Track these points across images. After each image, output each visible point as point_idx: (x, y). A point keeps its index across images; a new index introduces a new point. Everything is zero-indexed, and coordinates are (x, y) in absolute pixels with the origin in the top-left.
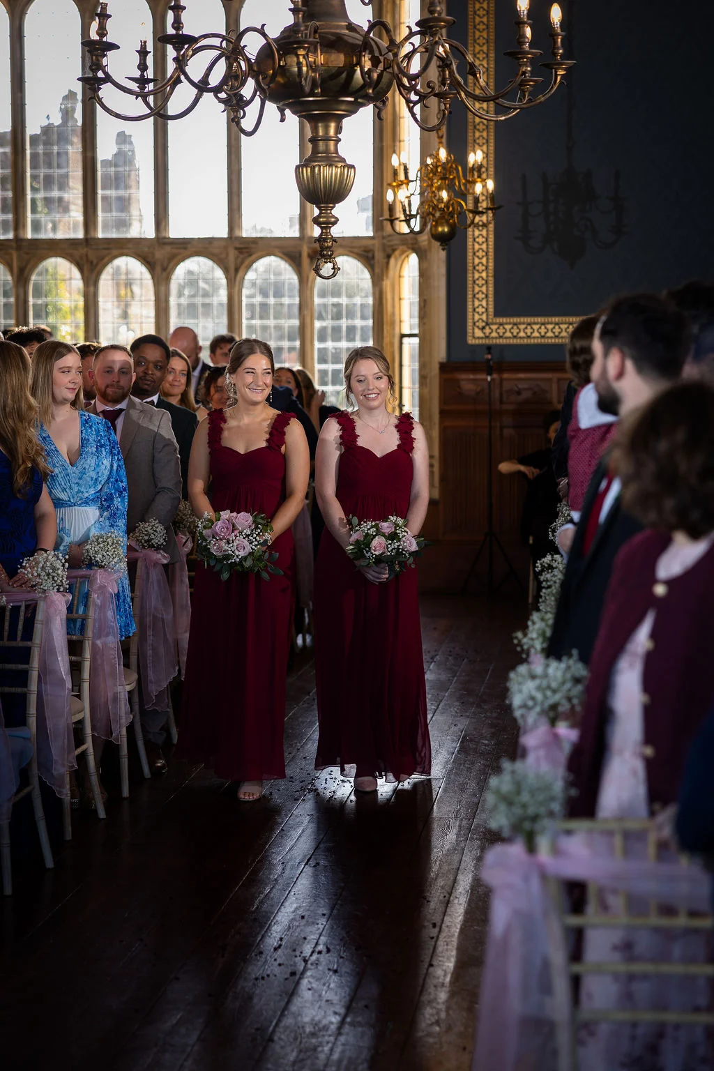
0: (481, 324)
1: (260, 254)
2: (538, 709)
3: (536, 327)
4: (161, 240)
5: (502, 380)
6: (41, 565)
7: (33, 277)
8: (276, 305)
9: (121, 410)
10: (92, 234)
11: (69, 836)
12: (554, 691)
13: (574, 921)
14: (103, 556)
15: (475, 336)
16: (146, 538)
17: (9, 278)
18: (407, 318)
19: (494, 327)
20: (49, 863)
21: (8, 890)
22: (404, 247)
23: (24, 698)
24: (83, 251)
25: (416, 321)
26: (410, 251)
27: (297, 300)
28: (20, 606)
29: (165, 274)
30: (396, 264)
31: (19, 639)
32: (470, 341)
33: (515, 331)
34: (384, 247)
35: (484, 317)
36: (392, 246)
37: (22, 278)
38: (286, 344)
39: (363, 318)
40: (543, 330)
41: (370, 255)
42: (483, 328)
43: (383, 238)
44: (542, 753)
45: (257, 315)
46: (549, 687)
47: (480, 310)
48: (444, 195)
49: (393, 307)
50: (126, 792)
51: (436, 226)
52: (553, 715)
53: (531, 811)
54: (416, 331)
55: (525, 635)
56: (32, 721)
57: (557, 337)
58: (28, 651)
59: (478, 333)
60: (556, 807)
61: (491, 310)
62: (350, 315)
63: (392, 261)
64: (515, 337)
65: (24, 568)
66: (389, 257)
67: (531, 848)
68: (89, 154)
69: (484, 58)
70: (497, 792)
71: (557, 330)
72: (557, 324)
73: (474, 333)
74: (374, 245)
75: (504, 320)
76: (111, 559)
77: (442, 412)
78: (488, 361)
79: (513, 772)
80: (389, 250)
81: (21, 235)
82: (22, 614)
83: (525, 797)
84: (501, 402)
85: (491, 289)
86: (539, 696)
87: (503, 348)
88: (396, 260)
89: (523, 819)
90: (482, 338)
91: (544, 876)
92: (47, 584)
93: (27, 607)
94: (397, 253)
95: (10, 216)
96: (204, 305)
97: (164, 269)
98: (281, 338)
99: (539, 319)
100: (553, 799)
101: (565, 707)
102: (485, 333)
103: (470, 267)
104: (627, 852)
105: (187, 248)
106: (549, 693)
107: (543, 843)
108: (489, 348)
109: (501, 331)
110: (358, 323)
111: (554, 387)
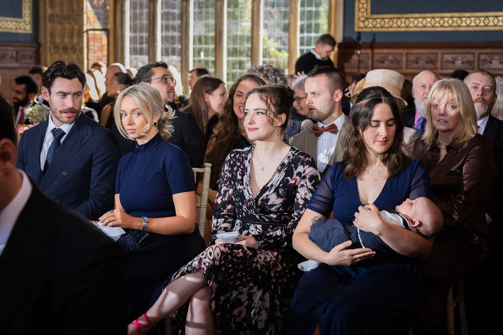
0: (362, 19)
3: (395, 21)
5: (373, 54)
19: (371, 21)
32: (357, 29)
33: (382, 23)
35: (365, 14)
40: (399, 23)
47: (363, 10)
59: (362, 25)
61: (369, 10)
64: (383, 27)
71: (407, 22)
73: (358, 24)
75: (376, 16)
84: (372, 67)
87: (374, 34)
90: (364, 28)
99: (398, 16)
102: (364, 24)
109: (375, 23)
111: (404, 59)
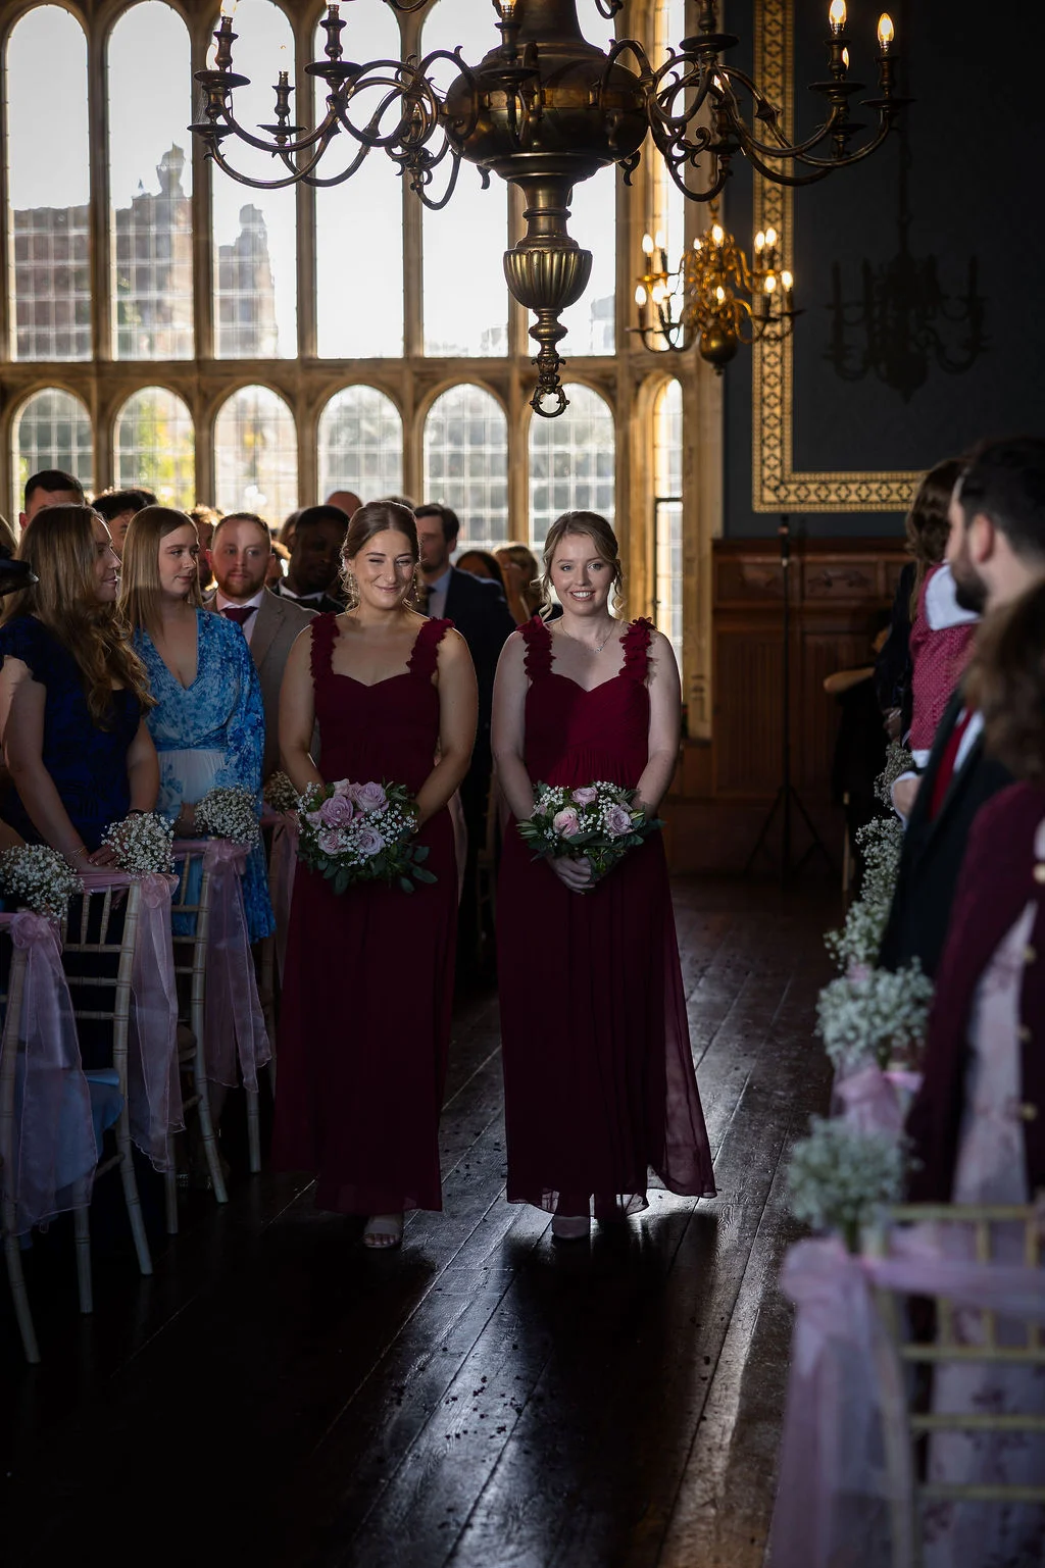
0: (773, 483)
1: (449, 382)
2: (861, 1043)
3: (853, 487)
4: (307, 363)
5: (803, 566)
6: (134, 834)
7: (121, 417)
8: (473, 456)
9: (252, 609)
10: (206, 354)
11: (173, 1229)
12: (886, 1018)
13: (917, 1352)
14: (224, 821)
15: (765, 500)
16: (286, 794)
17: (86, 417)
18: (665, 472)
19: (792, 487)
20: (146, 1268)
21: (87, 1306)
22: (660, 371)
23: (109, 1027)
24: (193, 379)
25: (678, 478)
26: (668, 377)
27: (504, 449)
28: (104, 894)
29: (311, 412)
30: (649, 395)
31: (102, 941)
32: (758, 507)
33: (823, 493)
34: (631, 371)
35: (778, 472)
36: (641, 369)
37: (104, 418)
38: (487, 513)
39: (600, 474)
40: (864, 492)
41: (611, 382)
42: (776, 489)
43: (630, 357)
44: (867, 1107)
45: (446, 470)
46: (878, 1012)
47: (772, 462)
48: (720, 294)
49: (644, 457)
50: (256, 1165)
51: (708, 340)
52: (884, 1052)
53: (853, 1192)
54: (678, 494)
55: (842, 936)
56: (121, 1059)
57: (884, 501)
58: (115, 958)
59: (769, 496)
60: (890, 1186)
61: (788, 462)
62: (581, 469)
63: (643, 391)
64: (823, 502)
65: (111, 838)
66: (638, 385)
67: (854, 1246)
68: (202, 238)
69: (777, 95)
70: (804, 1164)
71: (884, 491)
72: (884, 482)
73: (762, 496)
74: (616, 368)
75: (807, 477)
76: (235, 826)
77: (717, 613)
78: (784, 537)
79: (828, 1135)
80: (638, 376)
81: (104, 356)
82: (107, 904)
83: (845, 1171)
84: (803, 596)
85: (788, 432)
86: (863, 1025)
87: (804, 517)
88: (649, 389)
89: (841, 1204)
90: (775, 503)
91: (872, 1288)
92: (143, 862)
93: (114, 894)
94: (650, 379)
95: (87, 328)
96: (367, 456)
97: (310, 403)
98: (480, 503)
99: (859, 476)
100: (885, 1174)
101: (901, 1041)
102: (777, 497)
103: (757, 400)
104: (993, 1252)
105: (344, 372)
106: (878, 1021)
107: (872, 1240)
108: (785, 518)
109: (802, 493)
110: (593, 481)
111: (881, 576)
